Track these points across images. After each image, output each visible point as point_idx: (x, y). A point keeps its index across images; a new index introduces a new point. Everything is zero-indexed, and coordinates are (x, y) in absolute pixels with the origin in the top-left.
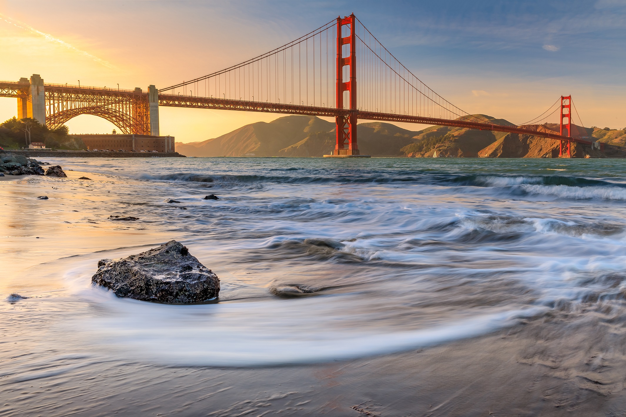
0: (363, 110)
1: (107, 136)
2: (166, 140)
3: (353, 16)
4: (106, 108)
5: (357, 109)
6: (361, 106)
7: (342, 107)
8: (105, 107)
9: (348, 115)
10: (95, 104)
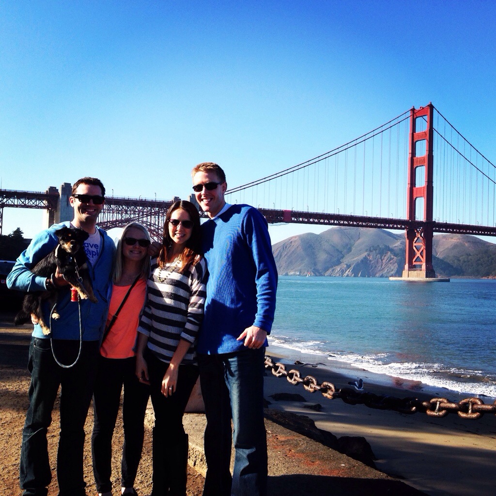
0: (441, 221)
3: (431, 107)
5: (433, 220)
6: (438, 217)
7: (415, 217)
8: (140, 219)
9: (421, 228)
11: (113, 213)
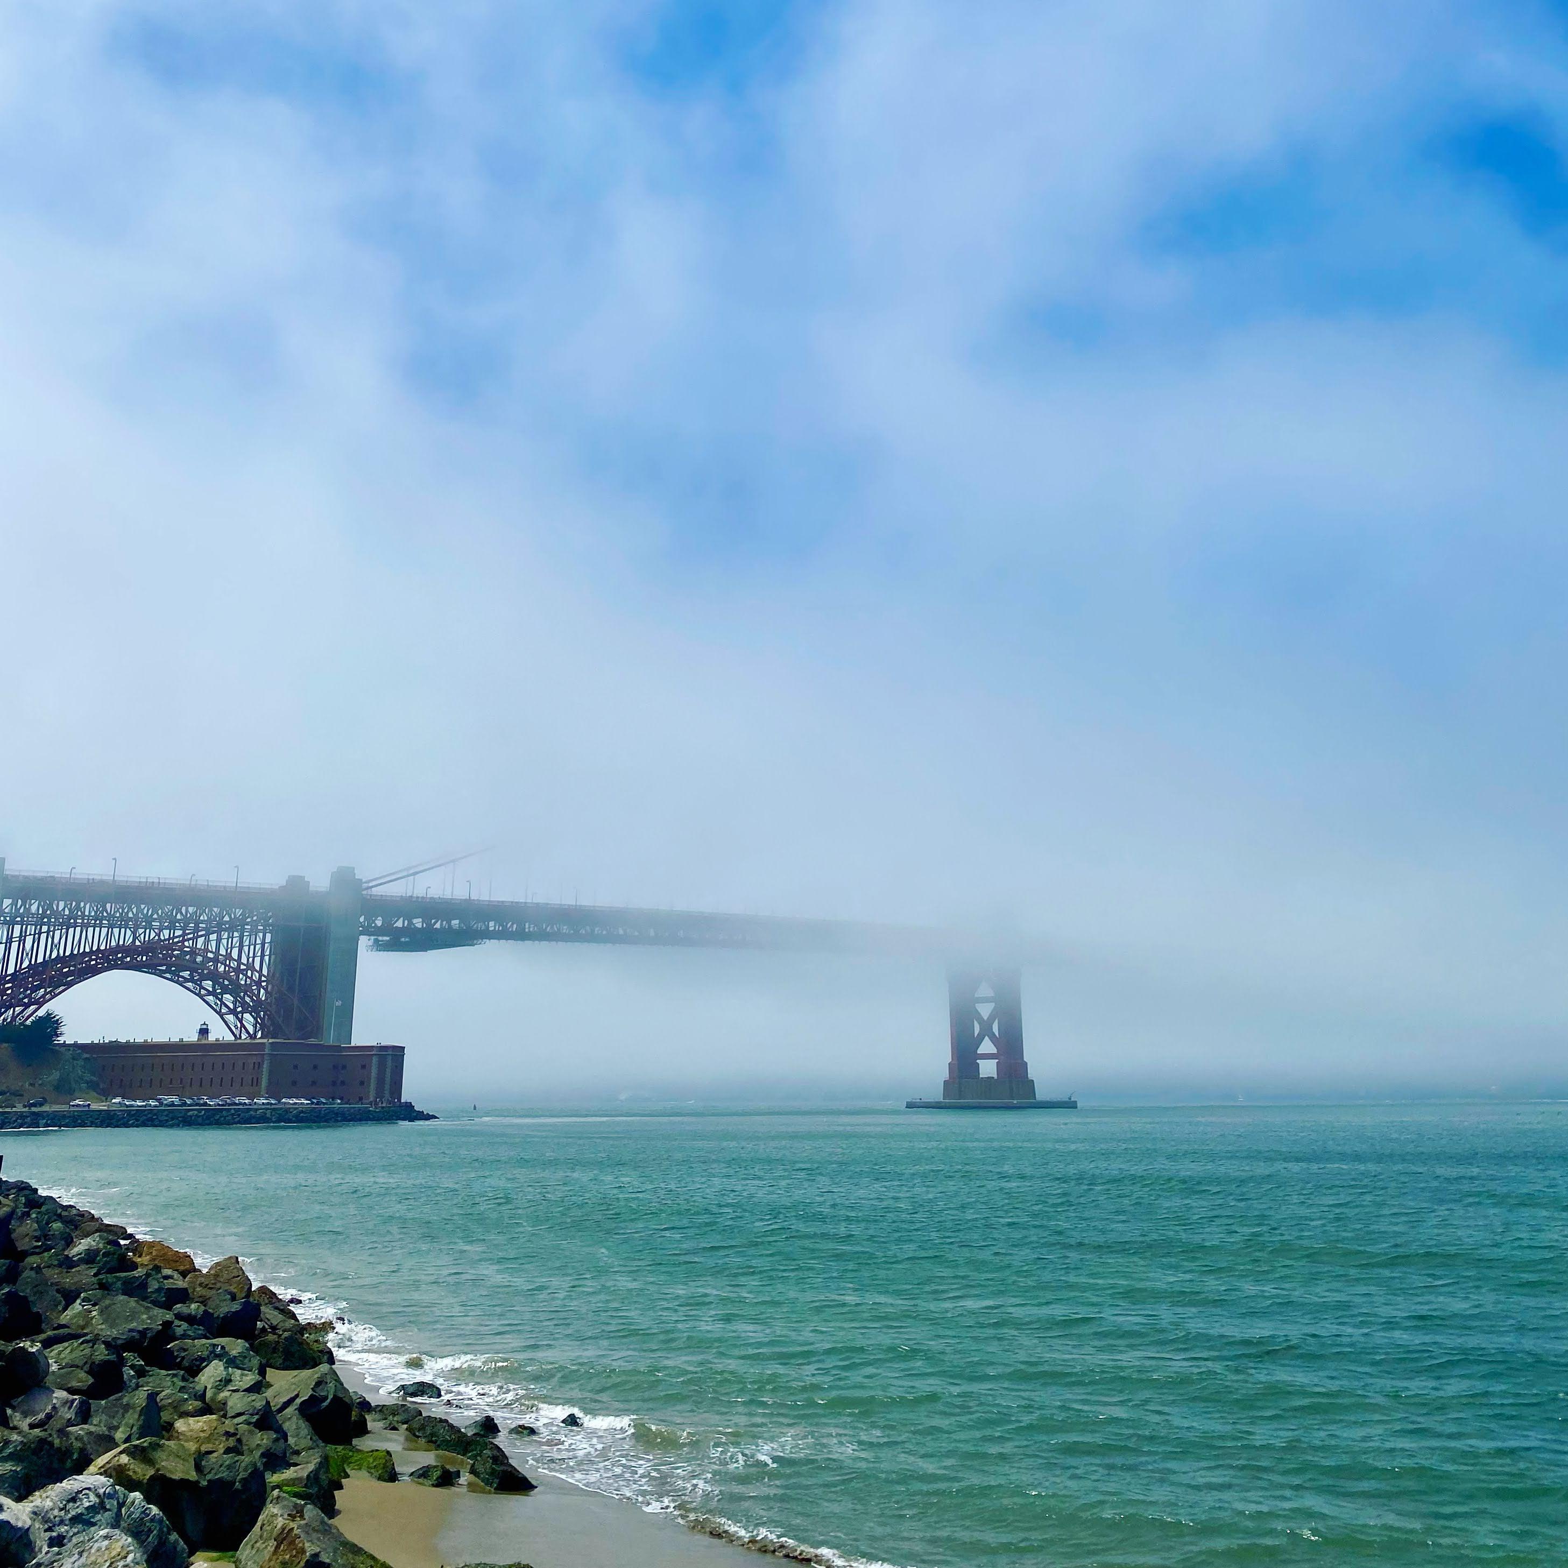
1: (181, 1047)
2: (375, 1060)
4: (188, 949)
8: (186, 944)
10: (153, 934)
11: (111, 927)
